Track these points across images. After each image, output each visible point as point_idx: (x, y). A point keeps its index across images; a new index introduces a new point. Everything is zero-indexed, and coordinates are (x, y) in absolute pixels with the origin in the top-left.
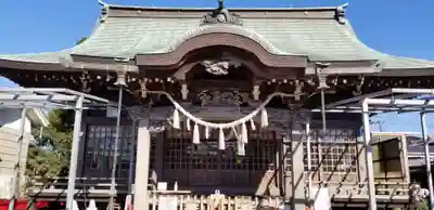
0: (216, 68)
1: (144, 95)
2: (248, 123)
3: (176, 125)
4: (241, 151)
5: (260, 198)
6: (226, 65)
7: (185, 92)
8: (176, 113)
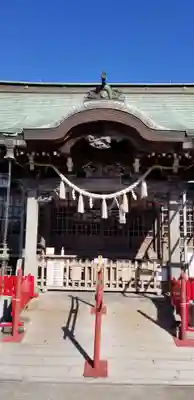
0: (99, 142)
1: (32, 168)
2: (129, 194)
3: (63, 196)
4: (123, 219)
5: (140, 262)
6: (108, 139)
7: (70, 164)
8: (62, 184)
